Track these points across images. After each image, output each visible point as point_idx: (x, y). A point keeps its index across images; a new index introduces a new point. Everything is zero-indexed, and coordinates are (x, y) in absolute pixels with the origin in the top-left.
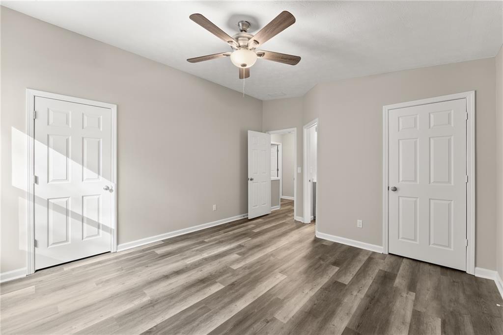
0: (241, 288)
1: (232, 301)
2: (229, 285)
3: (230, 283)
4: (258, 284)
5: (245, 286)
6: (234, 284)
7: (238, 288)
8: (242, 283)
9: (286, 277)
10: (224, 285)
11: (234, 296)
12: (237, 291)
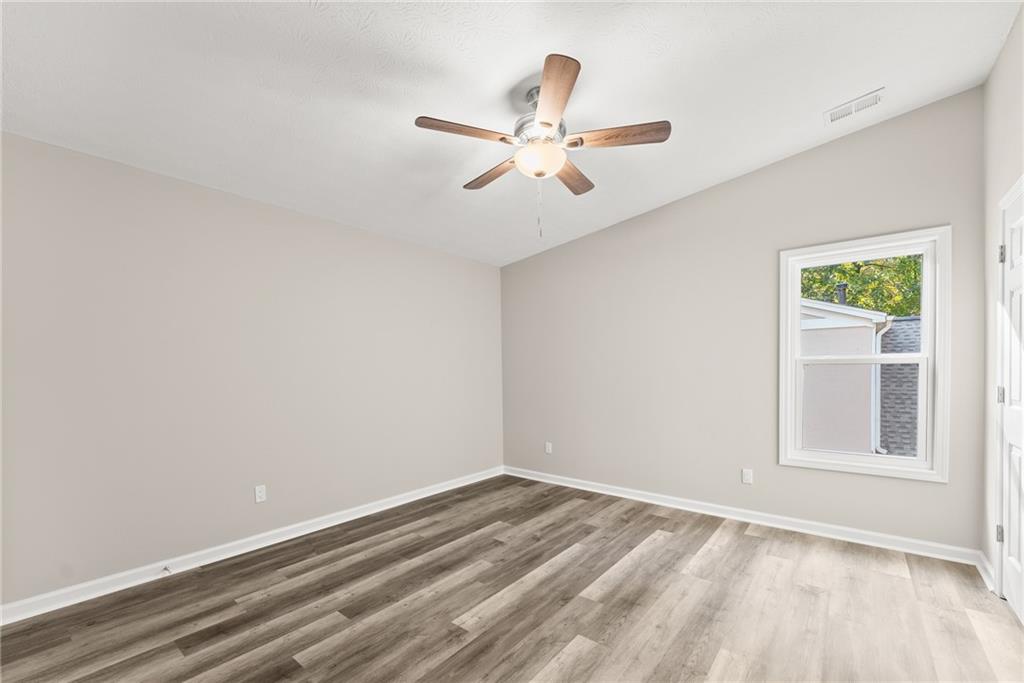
0: (548, 595)
1: (555, 576)
2: (572, 598)
3: (573, 601)
4: (517, 603)
5: (542, 599)
6: (563, 600)
7: (553, 595)
8: (550, 603)
9: (454, 622)
10: (581, 598)
11: (556, 582)
12: (553, 590)
